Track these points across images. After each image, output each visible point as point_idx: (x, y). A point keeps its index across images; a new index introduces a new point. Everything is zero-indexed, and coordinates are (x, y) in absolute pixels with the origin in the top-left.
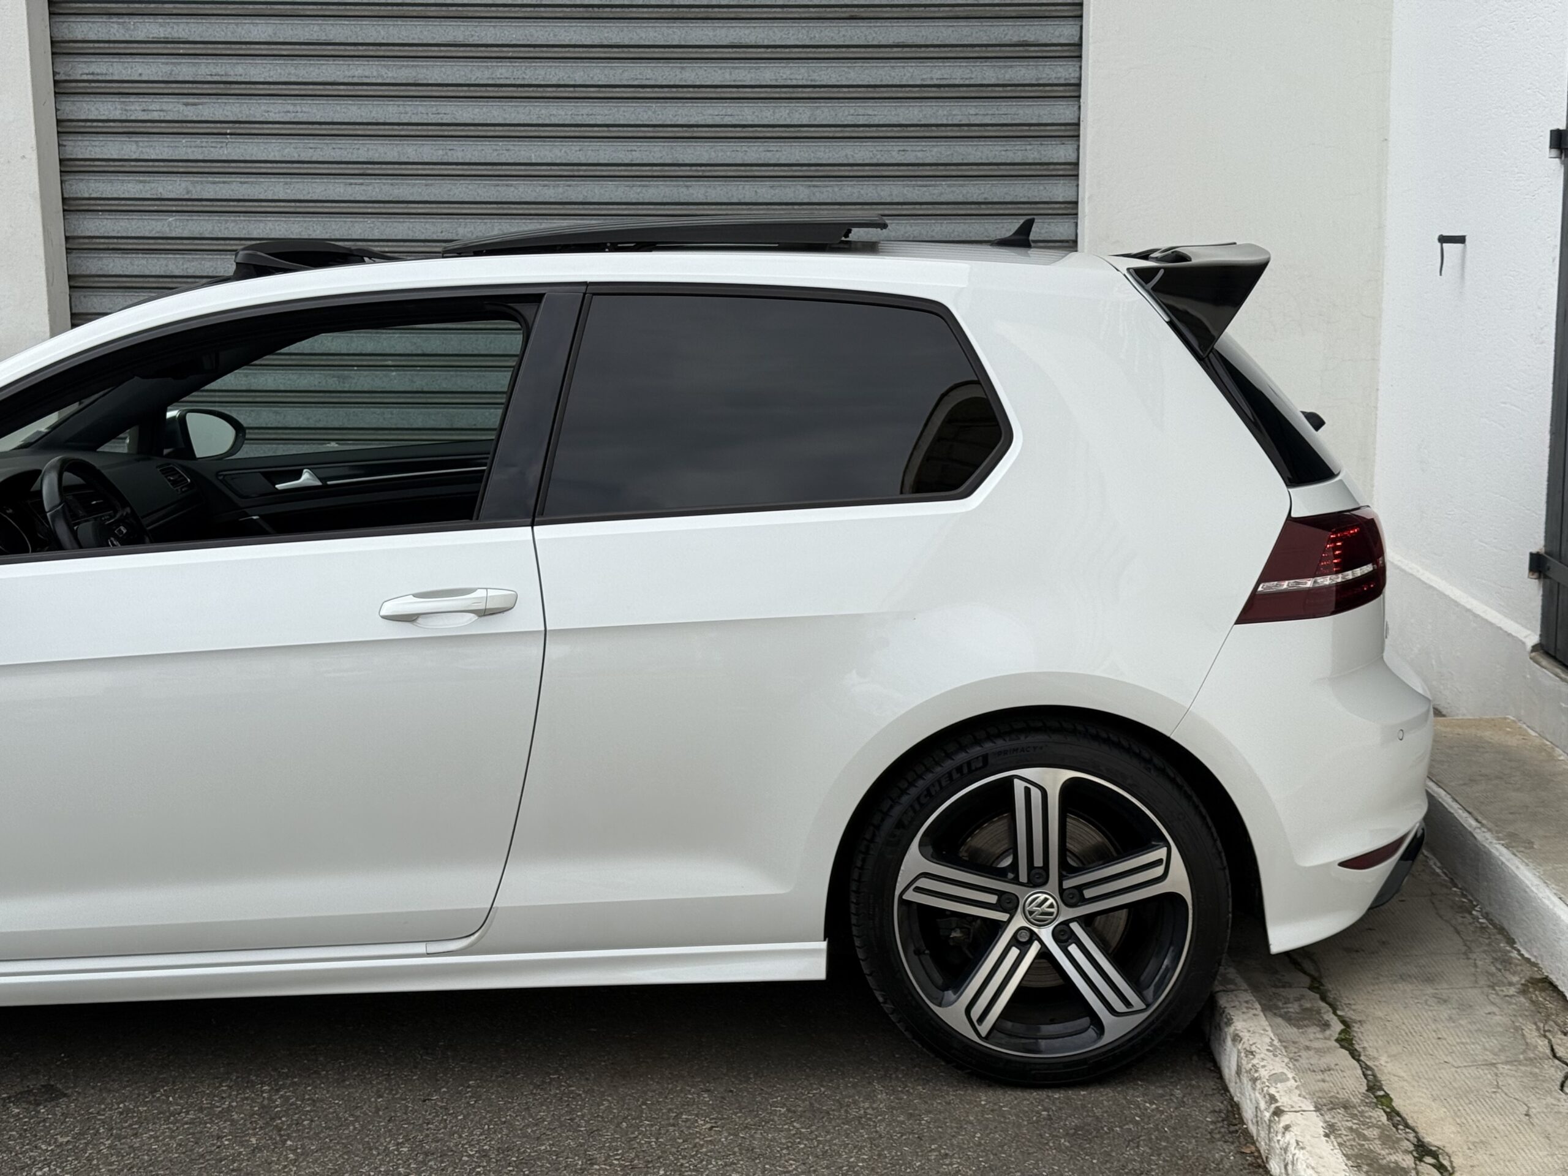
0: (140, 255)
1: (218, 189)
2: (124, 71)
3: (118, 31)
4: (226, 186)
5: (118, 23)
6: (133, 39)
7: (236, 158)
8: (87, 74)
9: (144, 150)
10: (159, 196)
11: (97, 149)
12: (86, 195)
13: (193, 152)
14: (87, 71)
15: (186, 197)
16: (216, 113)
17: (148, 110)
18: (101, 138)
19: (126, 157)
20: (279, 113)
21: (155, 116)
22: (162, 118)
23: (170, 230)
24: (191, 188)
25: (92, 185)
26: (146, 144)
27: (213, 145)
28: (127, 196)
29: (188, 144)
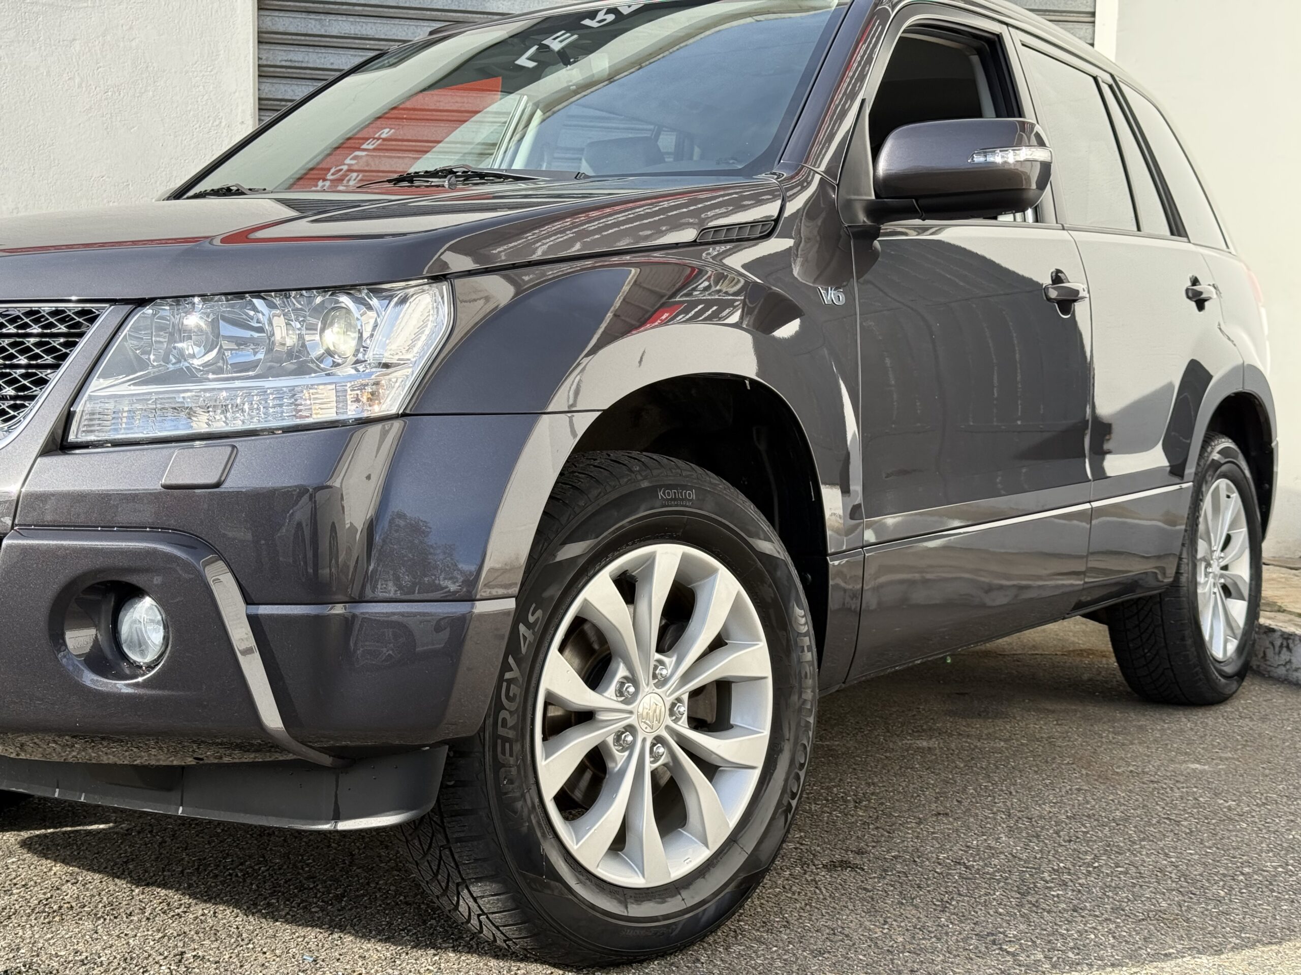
2: (318, 60)
3: (315, 26)
5: (316, 20)
6: (327, 34)
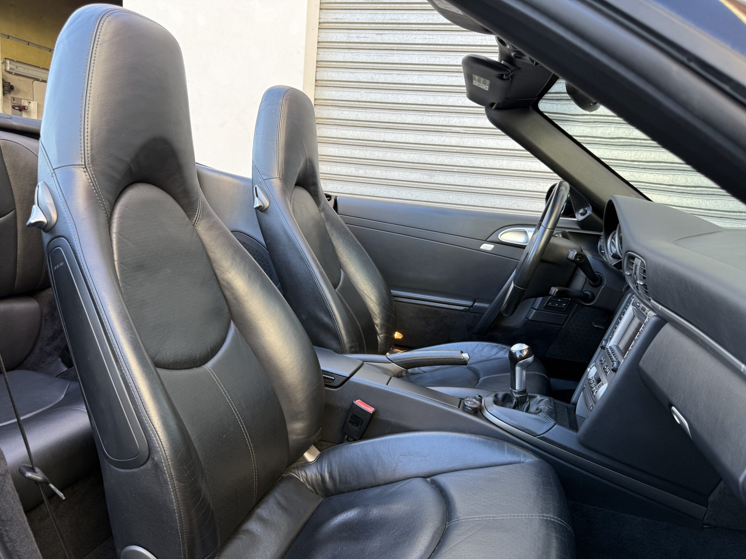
0: (346, 109)
1: (386, 77)
4: (391, 76)
7: (397, 62)
8: (334, 19)
9: (355, 57)
10: (359, 80)
11: (334, 56)
12: (326, 79)
13: (377, 58)
14: (334, 17)
15: (371, 81)
16: (391, 38)
17: (359, 37)
18: (336, 50)
19: (346, 60)
20: (421, 39)
21: (362, 40)
22: (365, 41)
23: (362, 97)
24: (374, 76)
25: (329, 74)
26: (356, 54)
27: (387, 55)
28: (344, 79)
29: (375, 54)
